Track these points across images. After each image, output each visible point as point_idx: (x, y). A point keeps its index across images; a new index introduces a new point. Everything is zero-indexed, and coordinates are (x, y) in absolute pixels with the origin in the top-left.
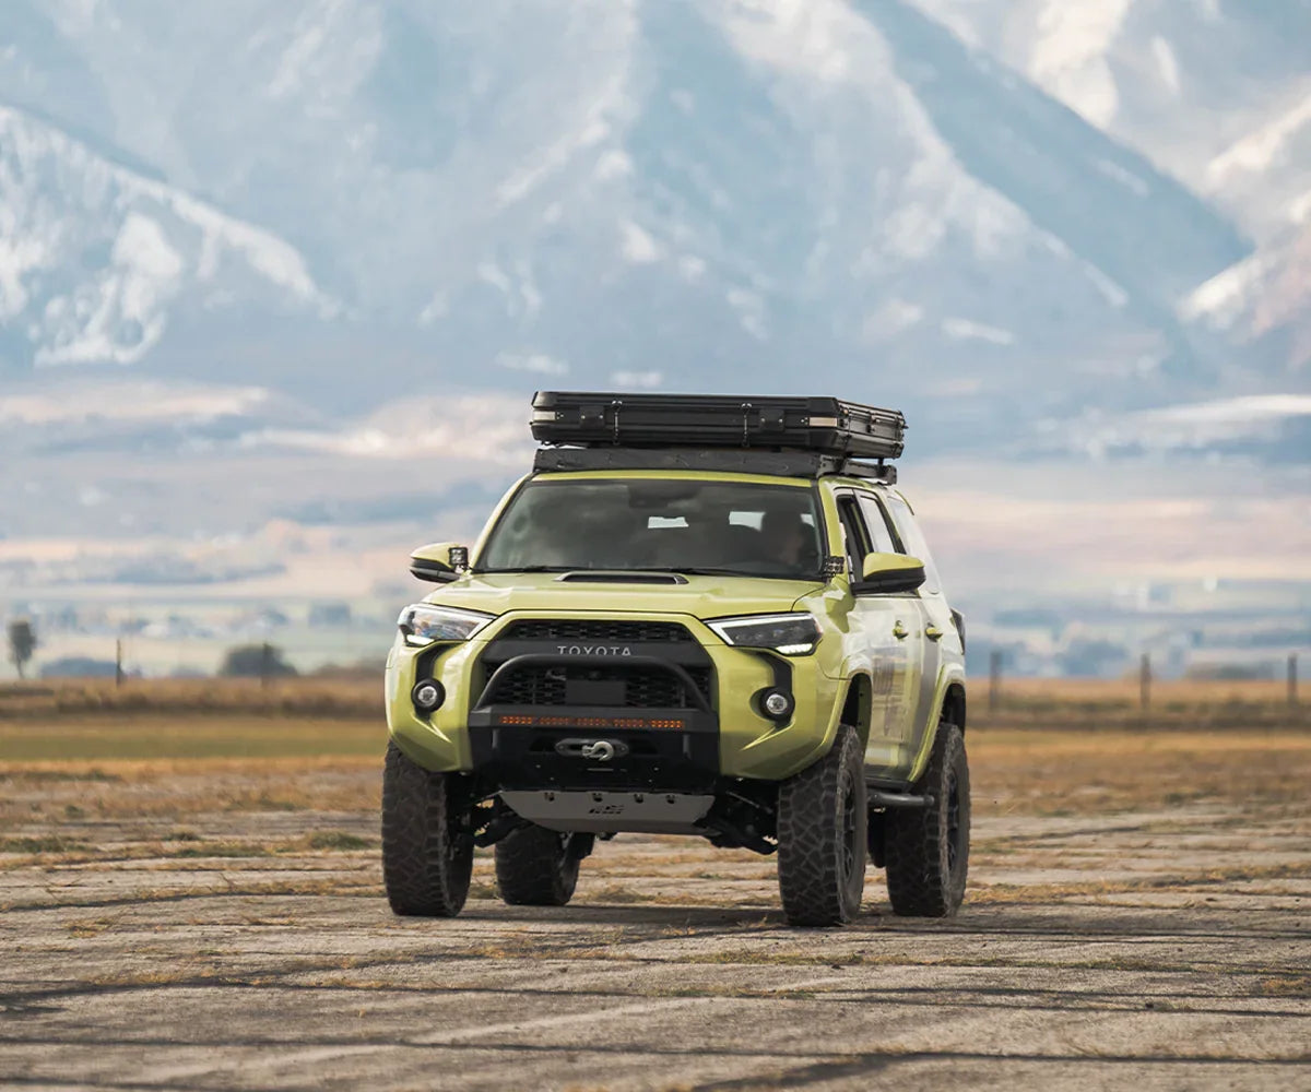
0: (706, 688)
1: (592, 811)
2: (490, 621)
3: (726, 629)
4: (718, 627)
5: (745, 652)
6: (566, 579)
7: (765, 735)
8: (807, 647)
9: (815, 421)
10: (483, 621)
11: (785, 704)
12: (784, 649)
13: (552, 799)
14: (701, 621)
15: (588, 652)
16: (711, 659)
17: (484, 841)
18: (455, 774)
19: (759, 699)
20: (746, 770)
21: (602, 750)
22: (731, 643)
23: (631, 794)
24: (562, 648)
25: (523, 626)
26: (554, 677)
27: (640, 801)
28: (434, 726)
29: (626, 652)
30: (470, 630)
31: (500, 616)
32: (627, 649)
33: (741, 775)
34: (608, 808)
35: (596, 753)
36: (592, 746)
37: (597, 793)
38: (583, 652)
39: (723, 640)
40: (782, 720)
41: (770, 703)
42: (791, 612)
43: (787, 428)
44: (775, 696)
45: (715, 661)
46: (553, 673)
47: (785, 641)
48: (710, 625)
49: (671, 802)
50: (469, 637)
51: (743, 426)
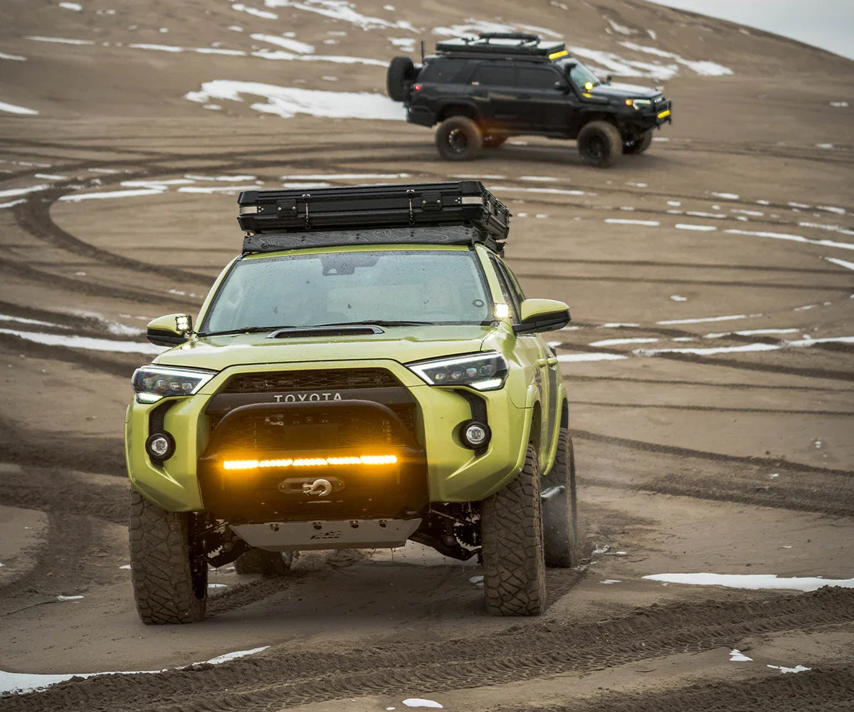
0: (412, 425)
1: (313, 537)
2: (213, 376)
3: (426, 371)
4: (418, 369)
5: (446, 390)
6: (278, 336)
7: (466, 464)
8: (497, 382)
9: (466, 200)
10: (205, 377)
11: (483, 435)
12: (479, 385)
13: (277, 529)
14: (403, 364)
15: (302, 399)
16: (415, 398)
17: (218, 562)
18: (190, 513)
19: (460, 431)
20: (450, 496)
21: (321, 487)
22: (431, 382)
23: (348, 521)
24: (278, 397)
25: (242, 379)
26: (272, 423)
27: (355, 526)
28: (167, 473)
29: (338, 397)
30: (194, 386)
31: (220, 372)
32: (338, 394)
33: (446, 499)
34: (327, 534)
35: (315, 490)
36: (312, 484)
37: (317, 522)
38: (298, 399)
39: (423, 380)
40: (481, 449)
41: (469, 435)
42: (481, 352)
43: (443, 206)
44: (473, 428)
45: (418, 399)
46: (272, 420)
47: (479, 378)
48: (410, 368)
49: (383, 526)
50: (193, 392)
51: (409, 208)
